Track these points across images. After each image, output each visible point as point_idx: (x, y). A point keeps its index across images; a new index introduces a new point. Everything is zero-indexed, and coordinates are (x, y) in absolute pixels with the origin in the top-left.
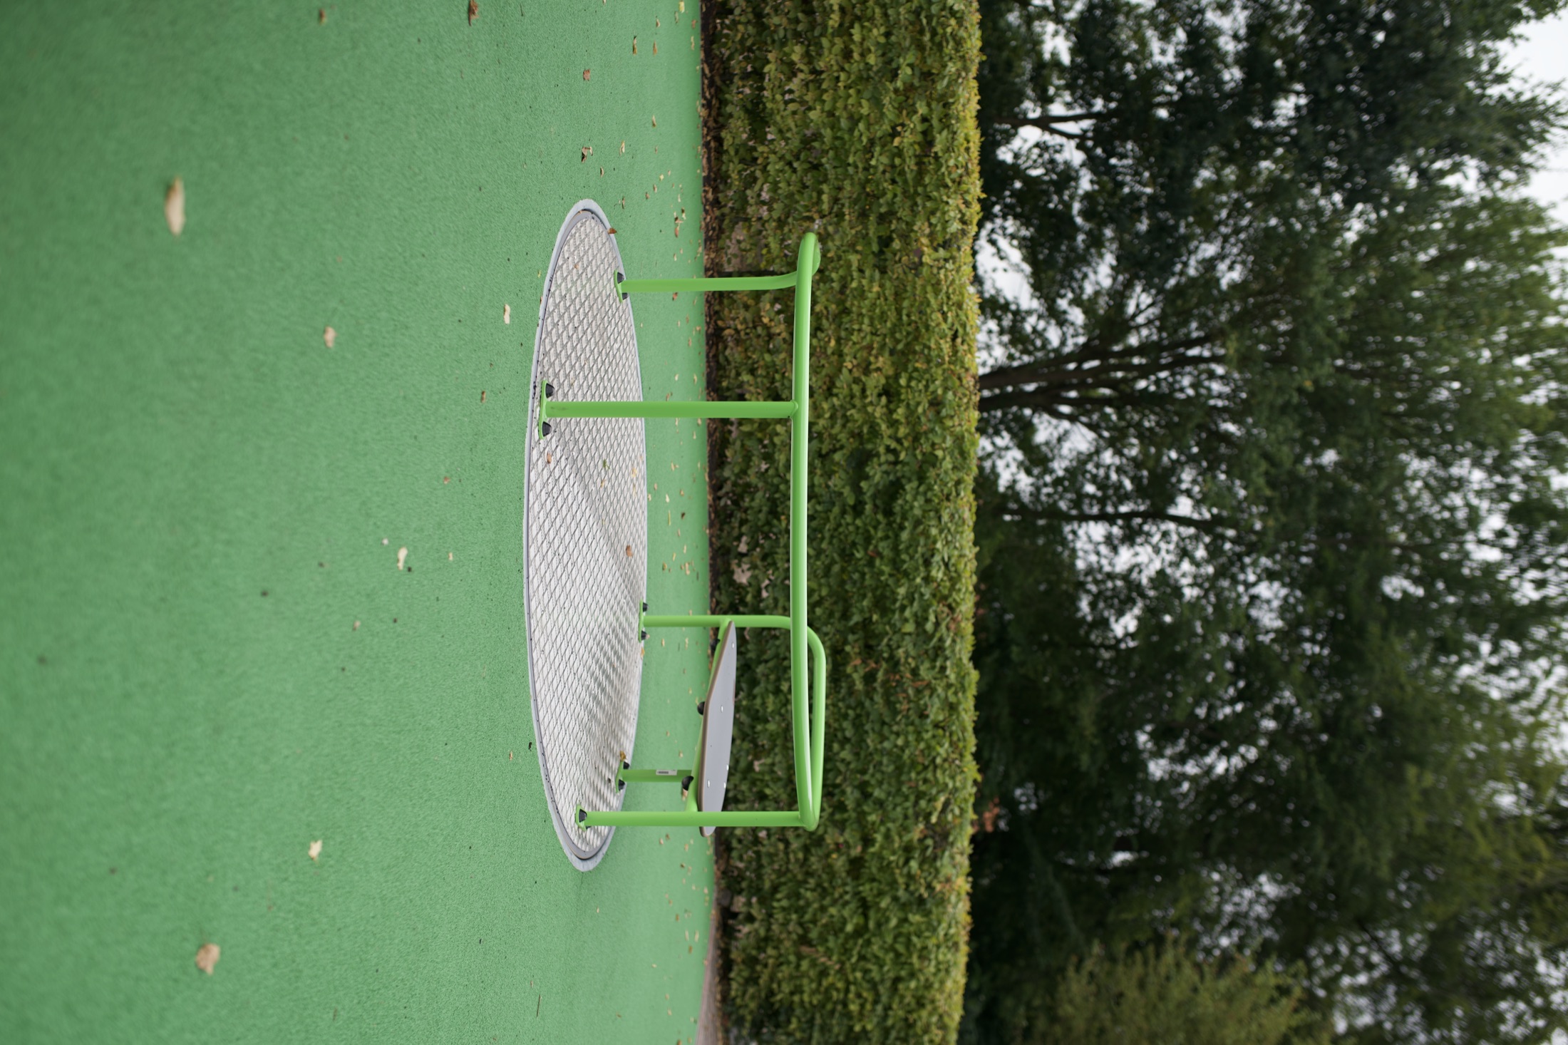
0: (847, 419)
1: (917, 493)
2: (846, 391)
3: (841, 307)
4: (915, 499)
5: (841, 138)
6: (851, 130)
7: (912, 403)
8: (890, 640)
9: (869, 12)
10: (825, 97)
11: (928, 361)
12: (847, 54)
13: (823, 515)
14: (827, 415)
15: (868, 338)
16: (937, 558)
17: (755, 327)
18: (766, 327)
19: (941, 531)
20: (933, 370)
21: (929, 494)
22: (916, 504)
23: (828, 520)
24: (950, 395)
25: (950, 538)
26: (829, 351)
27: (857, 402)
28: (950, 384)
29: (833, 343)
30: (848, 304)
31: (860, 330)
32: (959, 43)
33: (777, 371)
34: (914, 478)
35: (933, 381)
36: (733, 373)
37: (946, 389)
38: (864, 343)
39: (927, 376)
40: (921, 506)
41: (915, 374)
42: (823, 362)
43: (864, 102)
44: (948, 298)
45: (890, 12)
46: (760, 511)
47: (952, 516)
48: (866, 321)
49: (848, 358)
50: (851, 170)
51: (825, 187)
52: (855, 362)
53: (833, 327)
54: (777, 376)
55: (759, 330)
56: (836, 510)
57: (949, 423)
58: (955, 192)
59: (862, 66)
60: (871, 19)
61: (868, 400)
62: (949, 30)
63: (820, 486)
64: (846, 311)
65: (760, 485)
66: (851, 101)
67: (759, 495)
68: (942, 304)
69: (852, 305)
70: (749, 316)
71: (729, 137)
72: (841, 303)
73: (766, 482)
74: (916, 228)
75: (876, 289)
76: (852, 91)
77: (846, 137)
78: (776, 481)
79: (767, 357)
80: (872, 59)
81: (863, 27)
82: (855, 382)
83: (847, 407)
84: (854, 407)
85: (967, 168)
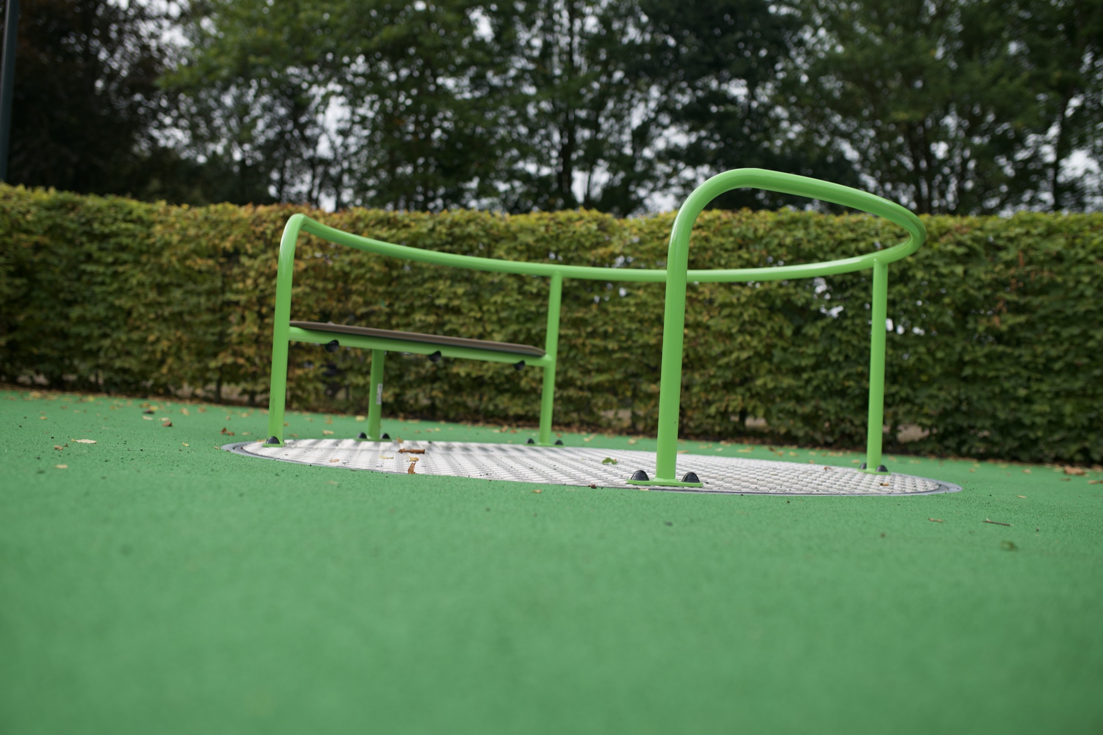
0: (753, 322)
2: (727, 321)
5: (518, 317)
6: (513, 308)
8: (972, 287)
9: (428, 292)
12: (457, 311)
13: (844, 346)
14: (748, 338)
19: (864, 240)
23: (848, 342)
24: (736, 231)
27: (737, 311)
28: (726, 231)
30: (653, 317)
32: (454, 224)
33: (709, 382)
36: (710, 421)
37: (731, 234)
43: (493, 299)
45: (427, 275)
46: (841, 405)
47: (852, 230)
49: (699, 318)
52: (705, 313)
54: (713, 382)
56: (838, 334)
57: (761, 232)
58: (568, 227)
59: (465, 298)
60: (433, 290)
61: (735, 300)
62: (444, 231)
63: (815, 348)
66: (493, 309)
67: (823, 404)
68: (658, 238)
69: (652, 313)
71: (515, 409)
73: (812, 398)
75: (640, 293)
76: (485, 308)
77: (516, 312)
78: (810, 389)
79: (695, 390)
80: (460, 291)
81: (438, 297)
82: (720, 313)
83: (741, 320)
84: (741, 314)
85: (552, 219)
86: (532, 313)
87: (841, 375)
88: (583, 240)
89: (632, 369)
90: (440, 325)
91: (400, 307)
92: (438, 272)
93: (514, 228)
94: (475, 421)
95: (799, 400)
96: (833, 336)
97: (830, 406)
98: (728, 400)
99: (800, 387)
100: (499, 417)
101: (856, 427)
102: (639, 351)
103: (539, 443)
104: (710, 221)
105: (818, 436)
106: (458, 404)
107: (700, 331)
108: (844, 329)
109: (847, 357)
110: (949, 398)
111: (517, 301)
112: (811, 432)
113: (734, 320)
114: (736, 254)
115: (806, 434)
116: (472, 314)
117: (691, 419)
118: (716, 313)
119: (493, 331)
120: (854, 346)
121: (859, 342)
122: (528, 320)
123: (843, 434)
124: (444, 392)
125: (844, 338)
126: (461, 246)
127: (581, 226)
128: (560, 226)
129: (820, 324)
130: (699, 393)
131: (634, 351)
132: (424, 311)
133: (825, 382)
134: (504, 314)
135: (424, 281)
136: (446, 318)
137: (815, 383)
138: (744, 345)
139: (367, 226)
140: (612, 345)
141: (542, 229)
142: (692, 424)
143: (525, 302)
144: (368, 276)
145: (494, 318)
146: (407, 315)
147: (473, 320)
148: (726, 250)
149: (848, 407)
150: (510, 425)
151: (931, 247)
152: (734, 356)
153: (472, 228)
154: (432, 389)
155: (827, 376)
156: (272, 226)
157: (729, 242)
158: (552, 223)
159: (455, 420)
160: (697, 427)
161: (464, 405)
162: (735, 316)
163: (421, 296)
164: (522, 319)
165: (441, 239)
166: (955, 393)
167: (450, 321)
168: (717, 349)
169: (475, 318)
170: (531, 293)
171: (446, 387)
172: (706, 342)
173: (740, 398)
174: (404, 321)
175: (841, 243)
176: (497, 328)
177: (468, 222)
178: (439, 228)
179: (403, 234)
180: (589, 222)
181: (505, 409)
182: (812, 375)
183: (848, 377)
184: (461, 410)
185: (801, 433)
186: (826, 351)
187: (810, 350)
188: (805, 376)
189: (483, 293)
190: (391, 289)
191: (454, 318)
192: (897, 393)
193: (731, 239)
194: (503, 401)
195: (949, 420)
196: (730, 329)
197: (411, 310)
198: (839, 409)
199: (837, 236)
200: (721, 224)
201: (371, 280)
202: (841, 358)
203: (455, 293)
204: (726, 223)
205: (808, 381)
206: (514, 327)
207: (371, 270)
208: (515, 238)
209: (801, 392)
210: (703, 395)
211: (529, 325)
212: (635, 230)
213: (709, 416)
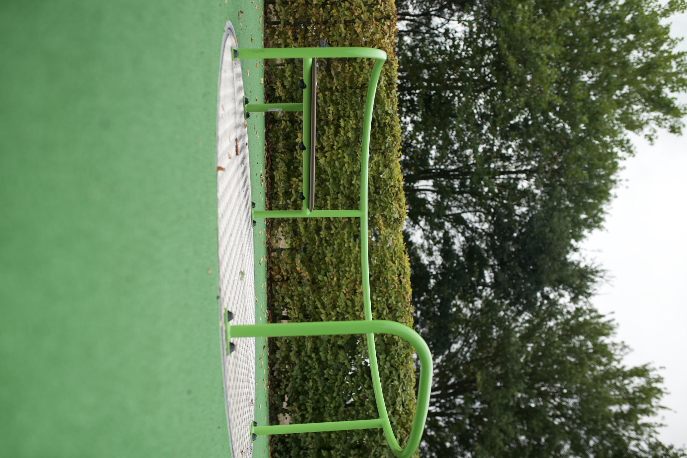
1: (386, 361)
2: (344, 304)
3: (338, 260)
4: (385, 364)
5: (336, 172)
6: (341, 169)
7: (380, 309)
8: (376, 451)
9: (347, 114)
10: (326, 154)
11: (387, 286)
12: (337, 133)
13: (333, 377)
15: (354, 275)
16: (399, 399)
17: (292, 273)
18: (298, 273)
19: (400, 383)
20: (390, 291)
21: (392, 361)
22: (385, 366)
23: (337, 379)
24: (400, 304)
25: (404, 388)
26: (334, 284)
27: (350, 310)
28: (399, 299)
29: (335, 279)
30: (343, 258)
31: (350, 271)
32: (392, 128)
33: (305, 296)
34: (383, 353)
35: (391, 297)
36: (281, 299)
37: (397, 302)
38: (352, 278)
39: (387, 295)
40: (388, 368)
41: (380, 294)
42: (330, 290)
43: (346, 155)
44: (395, 253)
45: (358, 112)
46: (297, 378)
47: (405, 375)
48: (353, 265)
49: (344, 287)
50: (342, 188)
51: (328, 197)
52: (347, 290)
53: (335, 270)
54: (305, 299)
55: (295, 274)
56: (341, 373)
58: (395, 199)
59: (345, 138)
60: (349, 117)
61: (356, 308)
62: (387, 121)
63: (331, 360)
64: (342, 262)
65: (297, 362)
66: (339, 156)
67: (296, 368)
68: (392, 257)
69: (345, 258)
70: (288, 267)
71: (277, 175)
72: (339, 258)
73: (300, 360)
74: (376, 216)
75: (357, 249)
76: (340, 151)
77: (339, 171)
78: (306, 359)
79: (299, 288)
80: (350, 135)
81: (345, 120)
82: (348, 299)
83: (345, 313)
84: (348, 313)
85: (399, 189)
86: (340, 181)
87: (315, 377)
88: (387, 210)
89: (309, 247)
90: (327, 123)
91: (336, 96)
92: (360, 119)
93: (393, 165)
94: (267, 150)
95: (298, 353)
96: (340, 370)
97: (296, 371)
98: (294, 309)
99: (306, 353)
100: (272, 165)
101: (285, 389)
102: (320, 251)
103: (253, 211)
104: (405, 288)
105: (277, 366)
106: (278, 138)
107: (336, 288)
108: (344, 376)
109: (327, 379)
110: (307, 444)
111: (346, 172)
112: (279, 362)
113: (345, 309)
114: (385, 306)
115: (278, 359)
116: (336, 143)
117: (281, 287)
118: (348, 297)
119: (326, 157)
120: (335, 383)
121: (337, 386)
122: (334, 179)
123: (280, 381)
124: (284, 129)
125: (338, 377)
126: (378, 132)
127: (396, 207)
128: (395, 194)
129: (346, 362)
130: (297, 290)
131: (320, 248)
132: (335, 112)
133: (310, 368)
134: (337, 163)
135: (355, 111)
136: (332, 127)
137: (309, 362)
138: (330, 316)
139: (386, 70)
140: (323, 233)
141: (392, 184)
142: (277, 288)
143: (345, 176)
144: (355, 74)
145: (334, 158)
146: (332, 101)
147: (332, 144)
148: (387, 300)
149: (296, 383)
150: (267, 173)
151: (398, 424)
152: (323, 311)
153: (389, 139)
154: (286, 121)
155: (315, 369)
156: (382, 8)
157: (392, 300)
158: (396, 189)
159: (267, 137)
160: (276, 291)
161: (277, 142)
162: (347, 309)
163: (344, 109)
164: (334, 175)
165: (382, 119)
166: (310, 446)
167: (329, 128)
168: (325, 300)
169: (333, 145)
170: (352, 180)
171: (288, 130)
172: (330, 293)
173: (297, 316)
174: (328, 99)
175: (397, 370)
176: (328, 160)
177: (394, 136)
178: (388, 117)
179: (383, 94)
180: (399, 212)
181: (277, 168)
182: (314, 360)
183: (315, 381)
184: (274, 139)
185: (278, 356)
186: (330, 367)
187: (329, 357)
188: (313, 355)
189: (349, 149)
190: (348, 89)
191: (332, 131)
192: (308, 412)
193: (394, 303)
194: (282, 167)
195: (293, 445)
196: (339, 307)
197: (336, 104)
198: (295, 377)
199: (401, 367)
200: (403, 295)
201: (352, 76)
202: (326, 376)
203: (348, 132)
204: (404, 298)
205: (310, 357)
206: (329, 170)
207: (359, 76)
208: (386, 166)
209: (303, 353)
210: (296, 293)
211: (331, 180)
212: (396, 242)
213: (283, 298)
